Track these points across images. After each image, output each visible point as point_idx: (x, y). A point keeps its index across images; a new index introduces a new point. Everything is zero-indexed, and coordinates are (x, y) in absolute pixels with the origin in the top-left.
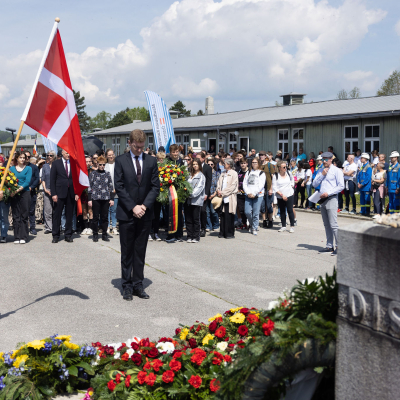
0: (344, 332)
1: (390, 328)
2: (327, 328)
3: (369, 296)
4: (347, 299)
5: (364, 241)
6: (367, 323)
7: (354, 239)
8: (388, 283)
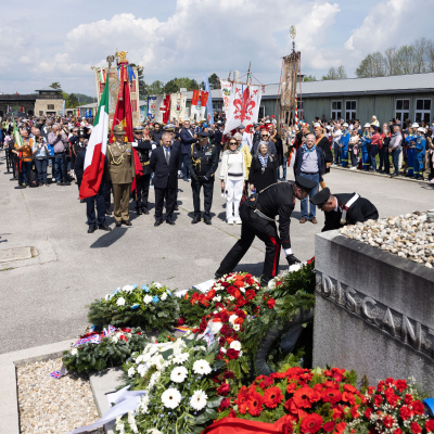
0: (319, 301)
1: (347, 303)
2: (309, 299)
3: (334, 282)
4: (321, 280)
5: (332, 246)
6: (333, 298)
7: (326, 244)
8: (346, 275)
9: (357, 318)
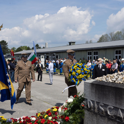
1: (99, 111)
3: (93, 102)
4: (87, 103)
5: (92, 85)
6: (93, 110)
7: (89, 85)
9: (104, 117)
